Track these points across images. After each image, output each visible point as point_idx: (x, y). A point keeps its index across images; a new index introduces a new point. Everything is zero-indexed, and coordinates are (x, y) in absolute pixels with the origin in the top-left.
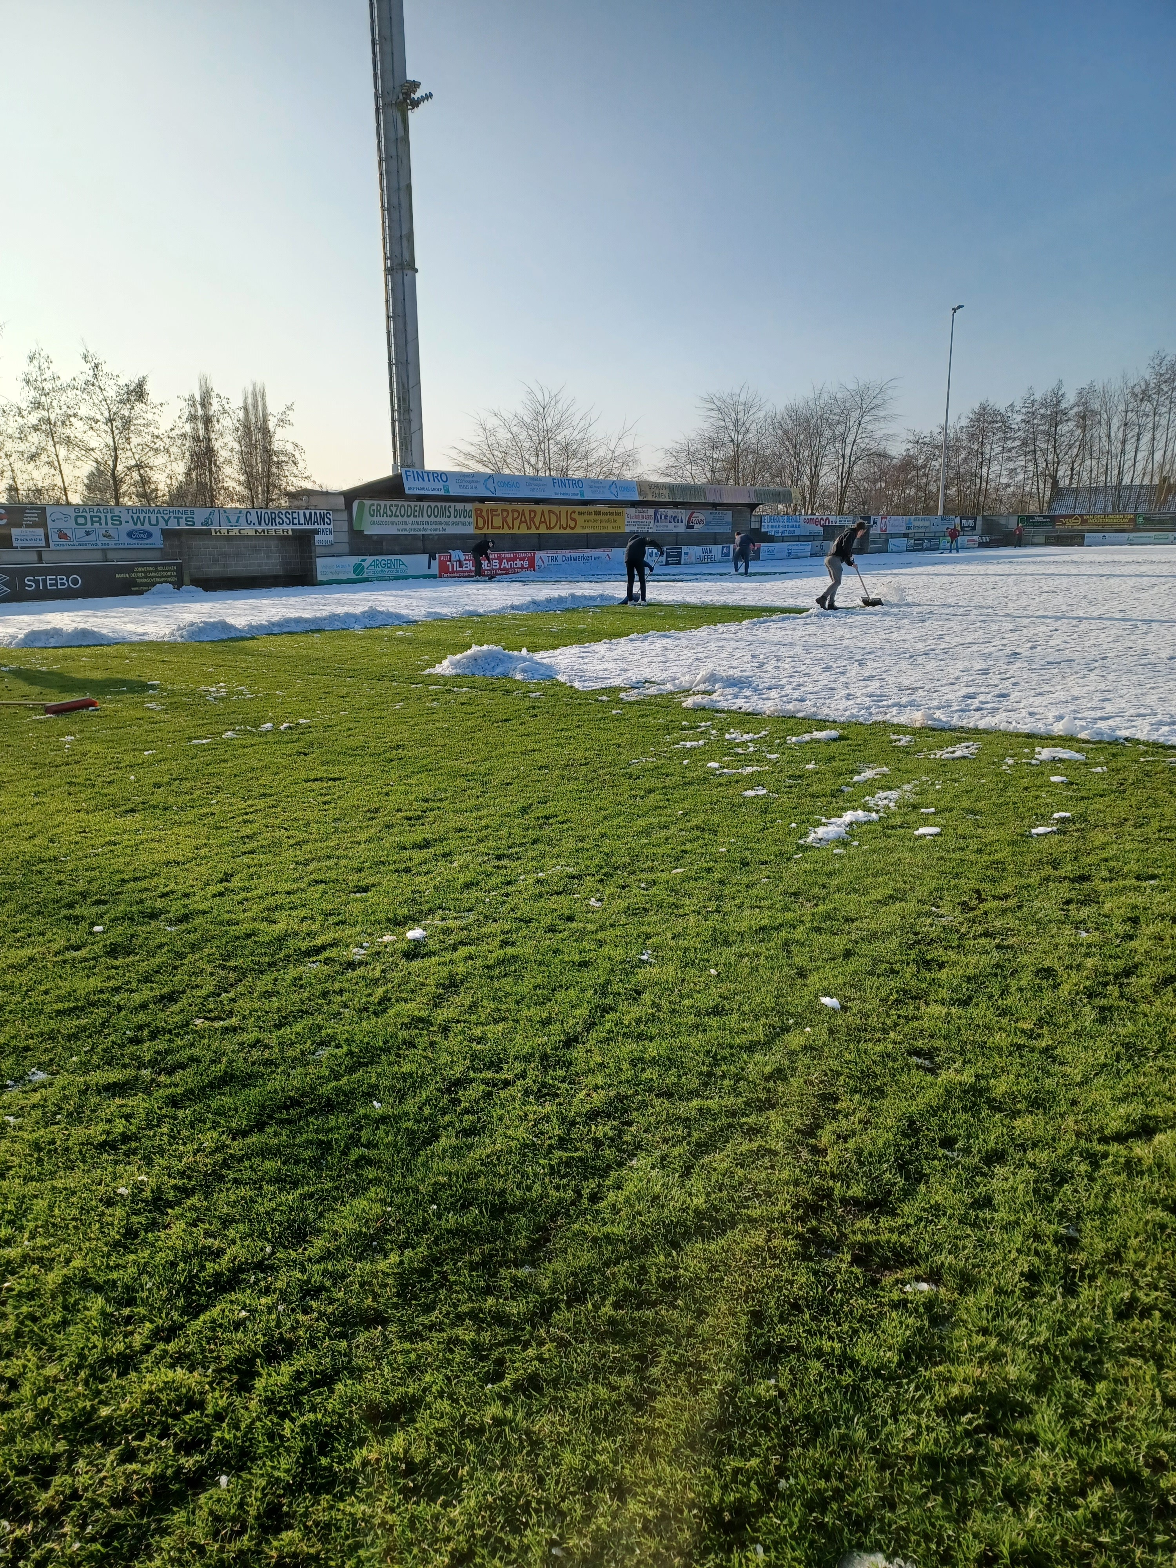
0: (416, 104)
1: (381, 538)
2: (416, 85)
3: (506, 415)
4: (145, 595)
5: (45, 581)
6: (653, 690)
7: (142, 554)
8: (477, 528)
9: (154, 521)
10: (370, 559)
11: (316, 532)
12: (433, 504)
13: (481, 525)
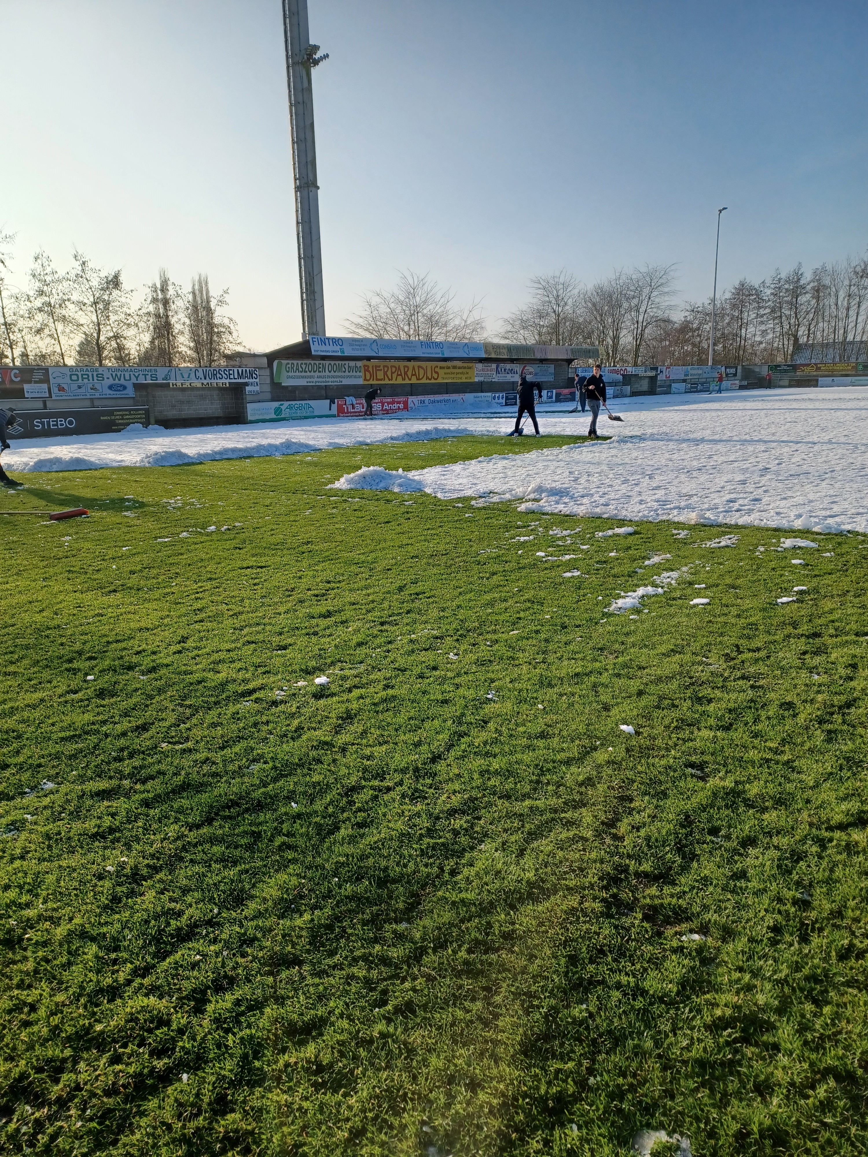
0: (316, 62)
1: (295, 388)
2: (316, 48)
3: (386, 295)
4: (122, 432)
5: (48, 423)
6: (496, 499)
7: (120, 402)
8: (365, 380)
9: (127, 378)
10: (286, 404)
11: (246, 384)
12: (332, 363)
13: (368, 378)
